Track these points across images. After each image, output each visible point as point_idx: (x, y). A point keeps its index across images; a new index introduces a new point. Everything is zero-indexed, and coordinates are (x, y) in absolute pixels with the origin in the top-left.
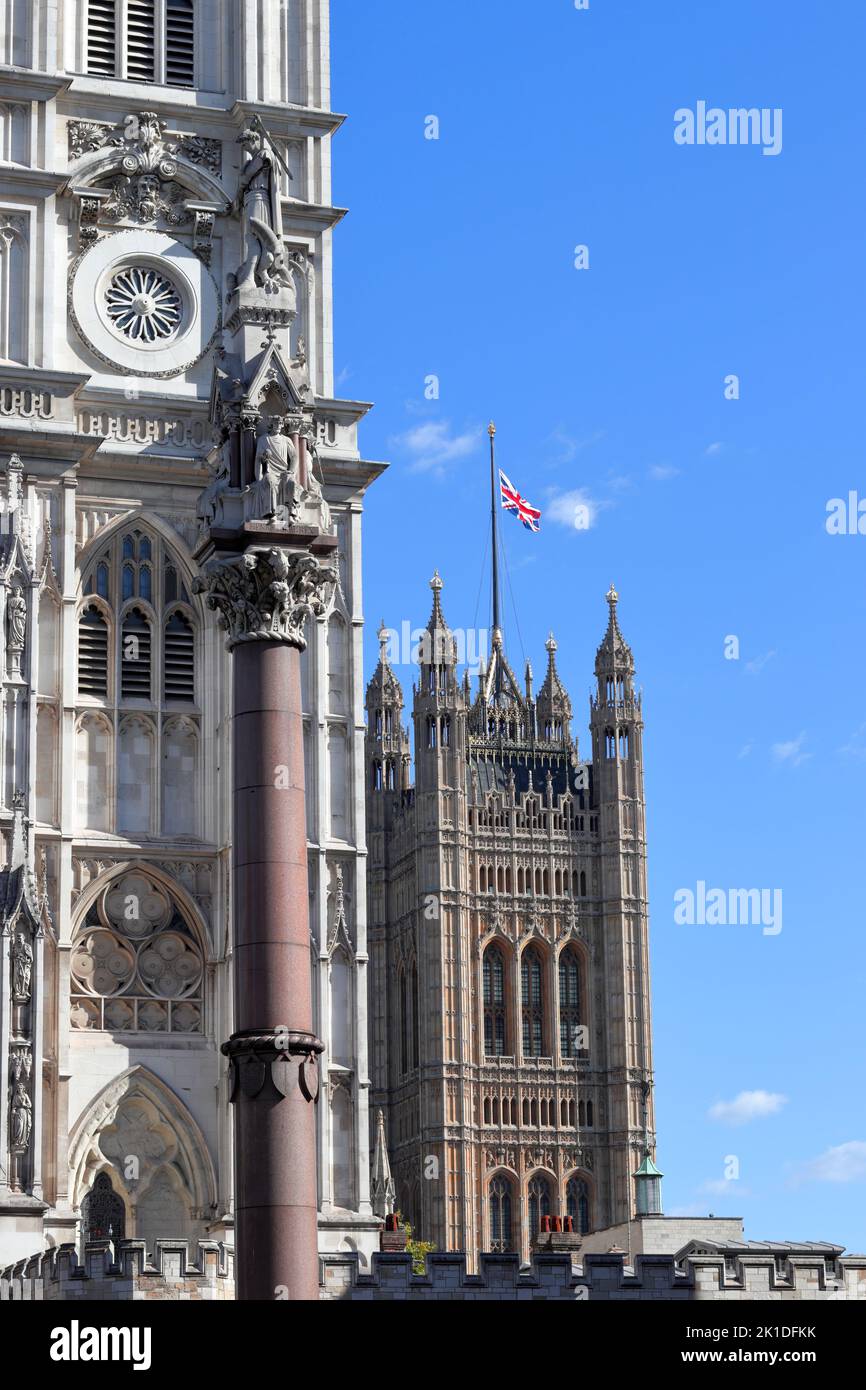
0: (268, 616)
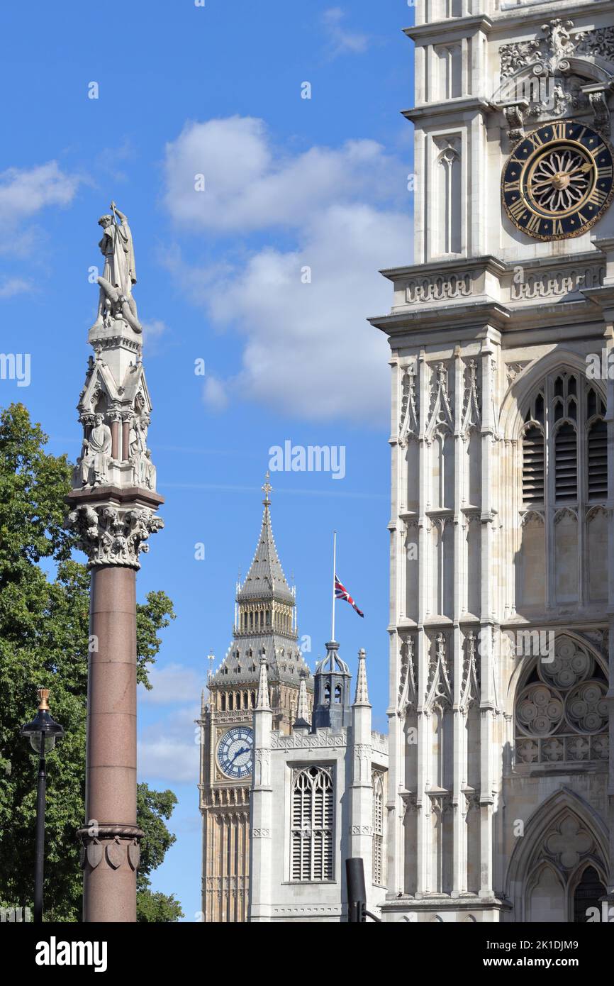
0: (96, 550)
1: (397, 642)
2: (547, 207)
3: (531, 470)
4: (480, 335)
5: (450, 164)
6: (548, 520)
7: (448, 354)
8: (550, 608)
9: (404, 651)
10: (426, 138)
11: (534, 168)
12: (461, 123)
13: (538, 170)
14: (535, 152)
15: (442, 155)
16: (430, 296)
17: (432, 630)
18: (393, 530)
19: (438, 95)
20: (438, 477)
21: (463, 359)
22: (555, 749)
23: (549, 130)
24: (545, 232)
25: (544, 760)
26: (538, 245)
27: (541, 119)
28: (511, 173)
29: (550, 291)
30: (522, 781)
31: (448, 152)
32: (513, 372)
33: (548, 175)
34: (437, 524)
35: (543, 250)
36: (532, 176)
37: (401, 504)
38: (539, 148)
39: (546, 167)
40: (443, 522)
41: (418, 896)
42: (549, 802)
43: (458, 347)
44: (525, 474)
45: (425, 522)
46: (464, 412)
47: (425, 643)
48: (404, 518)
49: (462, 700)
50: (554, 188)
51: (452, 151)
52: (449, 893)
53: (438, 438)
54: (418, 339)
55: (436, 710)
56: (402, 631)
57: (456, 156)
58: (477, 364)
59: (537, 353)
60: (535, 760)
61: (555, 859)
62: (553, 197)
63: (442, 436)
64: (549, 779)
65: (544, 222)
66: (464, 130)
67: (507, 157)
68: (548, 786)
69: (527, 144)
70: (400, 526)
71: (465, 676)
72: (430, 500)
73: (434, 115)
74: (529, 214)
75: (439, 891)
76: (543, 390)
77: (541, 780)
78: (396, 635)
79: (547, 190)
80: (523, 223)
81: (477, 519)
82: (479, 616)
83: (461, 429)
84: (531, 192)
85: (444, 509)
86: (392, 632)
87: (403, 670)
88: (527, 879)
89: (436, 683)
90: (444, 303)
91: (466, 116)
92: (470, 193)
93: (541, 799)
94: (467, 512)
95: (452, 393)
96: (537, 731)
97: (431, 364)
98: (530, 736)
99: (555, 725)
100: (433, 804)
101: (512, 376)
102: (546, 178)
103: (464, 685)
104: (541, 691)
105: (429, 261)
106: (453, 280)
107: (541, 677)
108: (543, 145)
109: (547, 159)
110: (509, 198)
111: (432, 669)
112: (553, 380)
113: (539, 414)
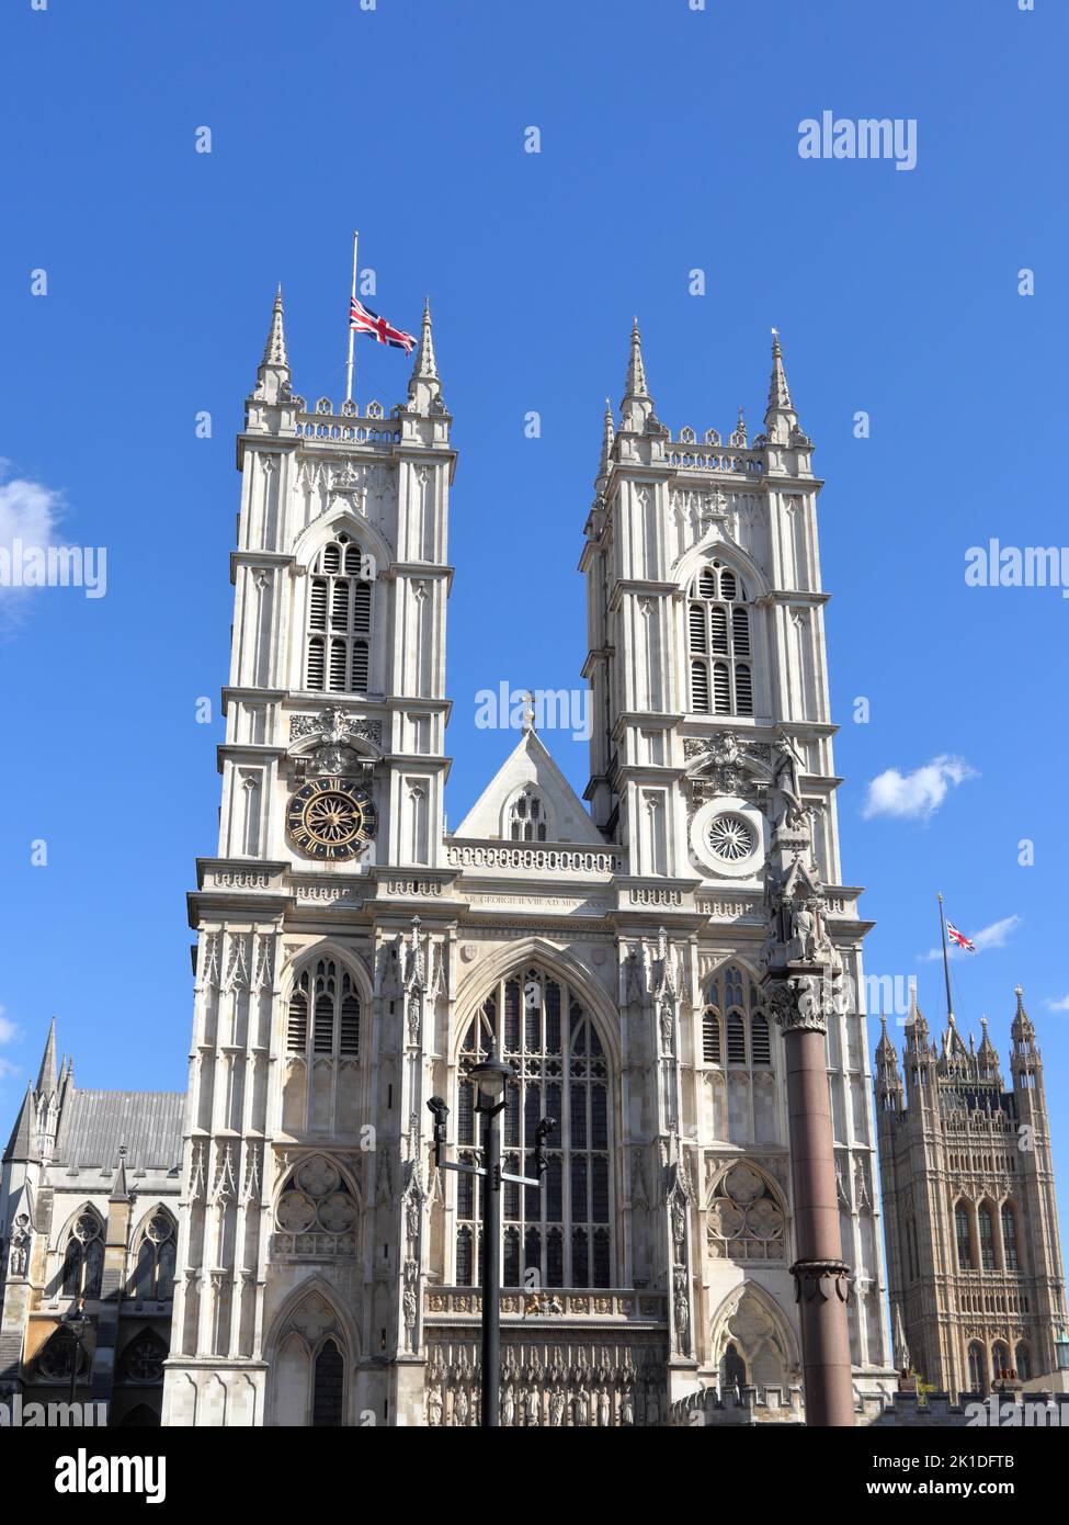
1: (190, 1146)
2: (321, 836)
3: (295, 1026)
4: (275, 920)
5: (250, 791)
6: (308, 1067)
7: (247, 928)
8: (309, 1134)
9: (195, 1154)
10: (233, 768)
11: (311, 807)
12: (263, 763)
13: (315, 808)
14: (315, 795)
15: (245, 783)
16: (235, 883)
17: (221, 1140)
18: (192, 1057)
19: (244, 740)
20: (231, 1022)
21: (260, 935)
22: (305, 1245)
23: (327, 782)
24: (320, 854)
25: (297, 1252)
26: (314, 862)
27: (321, 773)
28: (294, 806)
29: (321, 896)
30: (281, 1267)
31: (249, 782)
32: (288, 952)
33: (323, 813)
34: (229, 1058)
35: (318, 867)
36: (309, 812)
37: (199, 1039)
38: (318, 793)
39: (321, 808)
40: (234, 1057)
41: (198, 1356)
42: (303, 1287)
43: (256, 924)
44: (290, 1029)
45: (220, 1054)
46: (258, 975)
47: (214, 1149)
48: (202, 1049)
49: (244, 1198)
50: (327, 824)
51: (254, 783)
52: (226, 1355)
53: (233, 991)
54: (224, 914)
55: (219, 1205)
56: (196, 1138)
57: (257, 786)
58: (270, 942)
59: (310, 941)
60: (289, 1252)
61: (301, 1331)
62: (325, 830)
63: (237, 991)
64: (303, 1267)
65: (320, 846)
66: (265, 768)
67: (291, 794)
68: (302, 1273)
69: (308, 788)
70: (199, 1055)
71: (247, 1179)
72: (225, 1038)
73: (242, 753)
74: (308, 838)
75: (213, 1353)
76: (309, 968)
77: (297, 1267)
78: (190, 1140)
79: (321, 824)
80: (303, 844)
81: (265, 1059)
82: (264, 1134)
83: (255, 987)
84: (309, 824)
85: (235, 1046)
86: (186, 1138)
87: (194, 1170)
88: (279, 1348)
89: (222, 1183)
90: (246, 890)
91: (267, 759)
92: (267, 814)
93: (297, 1283)
94: (256, 1051)
95: (249, 958)
96: (292, 1229)
97: (231, 934)
98: (287, 1232)
99: (307, 1225)
100: (213, 1280)
101: (288, 954)
102: (321, 815)
103: (246, 1187)
104: (297, 1198)
105: (231, 857)
106: (244, 875)
107: (298, 1186)
108: (322, 792)
109: (323, 802)
110: (292, 825)
111: (219, 1171)
112: (317, 962)
113: (305, 985)
